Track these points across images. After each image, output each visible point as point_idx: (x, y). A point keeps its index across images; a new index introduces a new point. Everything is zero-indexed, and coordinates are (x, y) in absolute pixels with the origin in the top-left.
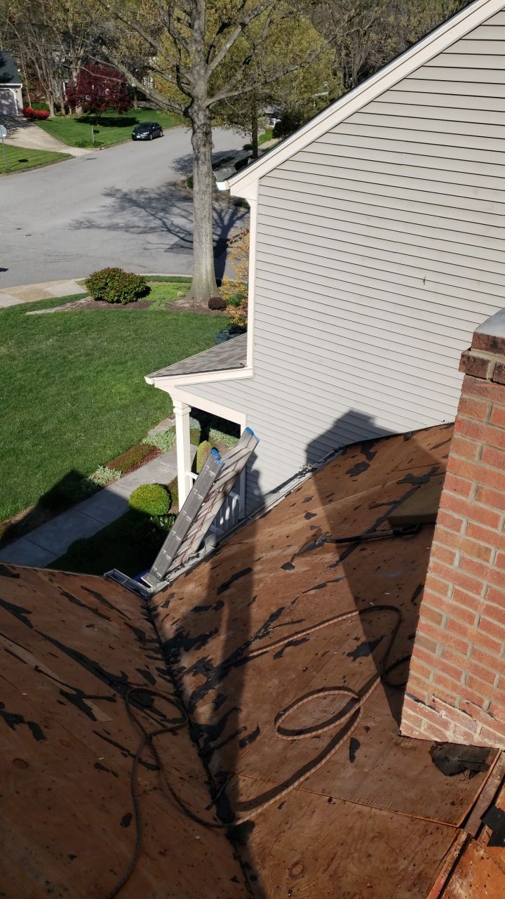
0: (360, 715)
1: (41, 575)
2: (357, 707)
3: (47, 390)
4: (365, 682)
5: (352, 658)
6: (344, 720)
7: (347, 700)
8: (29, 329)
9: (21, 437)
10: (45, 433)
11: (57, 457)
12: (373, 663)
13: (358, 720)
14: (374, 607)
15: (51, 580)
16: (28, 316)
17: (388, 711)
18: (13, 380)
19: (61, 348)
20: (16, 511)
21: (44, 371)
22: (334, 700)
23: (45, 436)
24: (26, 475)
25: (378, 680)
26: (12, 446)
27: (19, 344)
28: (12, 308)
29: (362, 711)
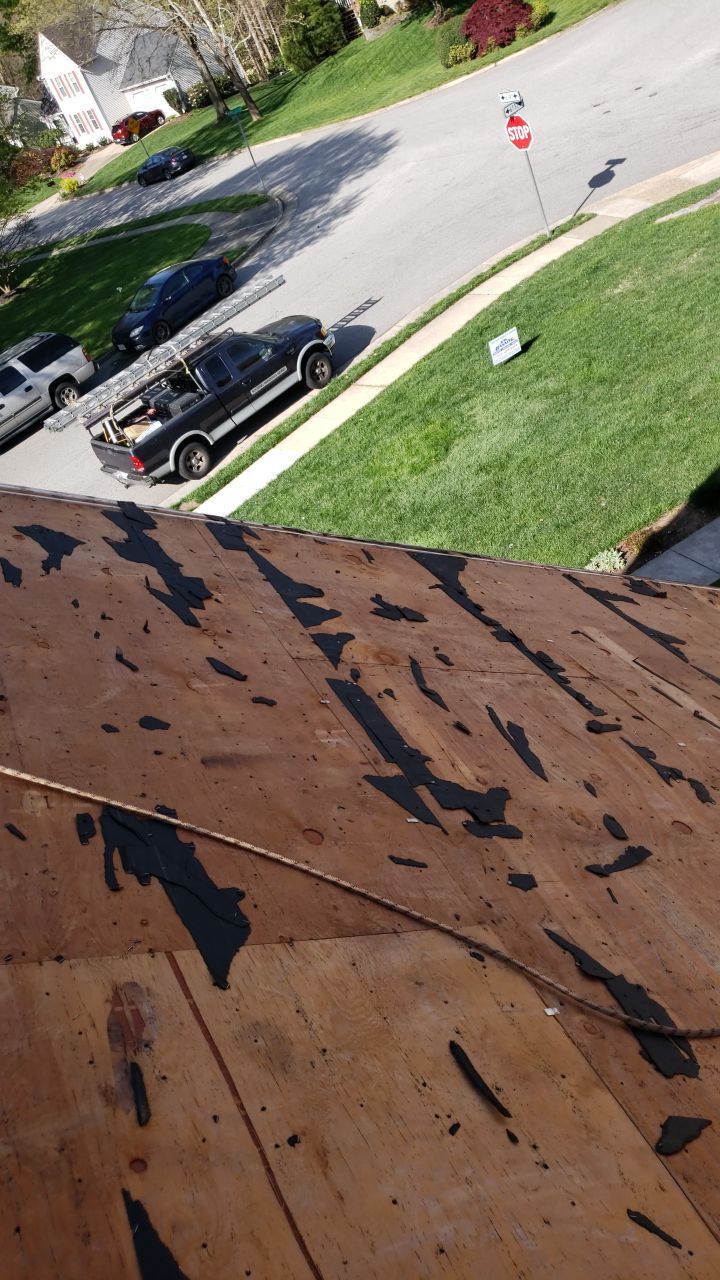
1: (696, 594)
3: (692, 333)
8: (662, 244)
9: (658, 408)
10: (694, 398)
11: (713, 433)
15: (711, 601)
16: (659, 225)
18: (642, 327)
19: (711, 264)
20: (659, 514)
21: (687, 305)
23: (693, 404)
24: (670, 462)
26: (647, 423)
27: (649, 270)
28: (636, 217)
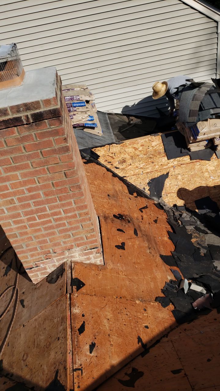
0: (19, 291)
2: (16, 289)
4: (14, 281)
5: (6, 275)
6: (14, 298)
7: (12, 290)
12: (14, 271)
13: (19, 293)
14: (3, 253)
17: (27, 281)
22: (7, 294)
25: (18, 274)
29: (18, 289)
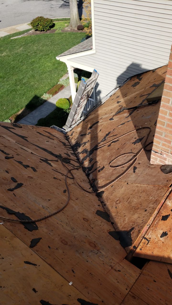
0: (137, 160)
1: (29, 127)
2: (136, 158)
3: (22, 67)
4: (138, 150)
5: (134, 144)
6: (131, 162)
7: (132, 156)
8: (13, 44)
9: (16, 85)
10: (24, 83)
11: (29, 91)
12: (141, 145)
13: (136, 161)
14: (141, 128)
15: (33, 128)
16: (12, 39)
17: (146, 158)
18: (10, 64)
19: (25, 51)
20: (18, 111)
21: (20, 60)
22: (128, 156)
23: (24, 84)
24: (20, 98)
25: (143, 149)
26: (14, 88)
27: (10, 51)
28: (5, 37)
29: (137, 159)
